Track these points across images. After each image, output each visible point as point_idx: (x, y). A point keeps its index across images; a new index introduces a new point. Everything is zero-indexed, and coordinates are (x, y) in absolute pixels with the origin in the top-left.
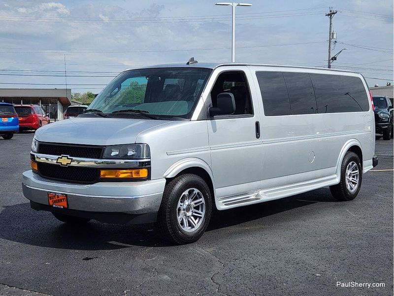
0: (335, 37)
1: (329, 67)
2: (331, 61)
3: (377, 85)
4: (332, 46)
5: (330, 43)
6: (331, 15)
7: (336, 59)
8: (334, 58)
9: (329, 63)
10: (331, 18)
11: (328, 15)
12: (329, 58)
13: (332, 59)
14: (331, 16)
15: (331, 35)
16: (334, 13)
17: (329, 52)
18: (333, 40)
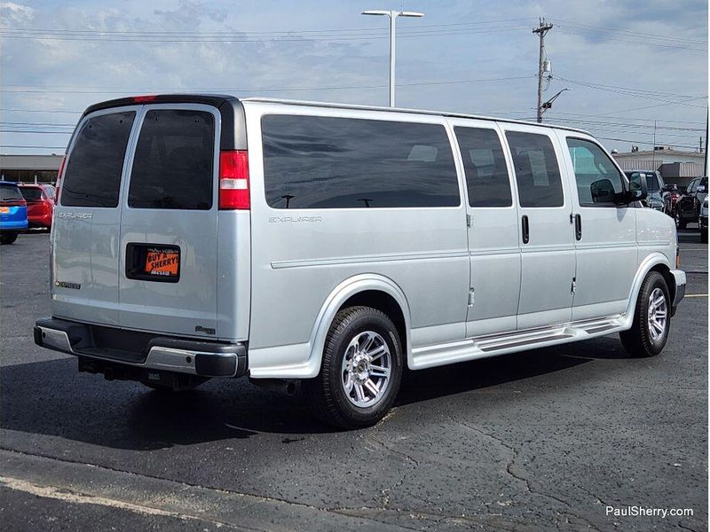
0: (549, 68)
1: (540, 120)
2: (543, 109)
3: (616, 151)
4: (544, 83)
5: (540, 78)
6: (542, 31)
7: (550, 107)
8: (548, 105)
9: (539, 113)
10: (542, 37)
11: (538, 31)
12: (539, 105)
13: (544, 106)
14: (542, 33)
15: (543, 65)
16: (547, 29)
17: (539, 94)
18: (545, 75)
